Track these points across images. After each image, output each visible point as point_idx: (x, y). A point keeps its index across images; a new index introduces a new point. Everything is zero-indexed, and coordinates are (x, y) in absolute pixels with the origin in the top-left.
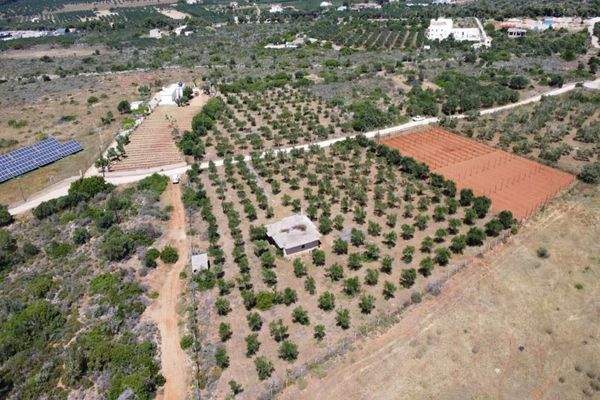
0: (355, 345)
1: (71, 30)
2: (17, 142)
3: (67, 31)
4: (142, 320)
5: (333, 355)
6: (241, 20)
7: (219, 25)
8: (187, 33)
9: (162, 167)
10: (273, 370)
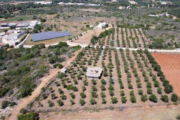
0: (80, 111)
1: (102, 5)
2: (61, 30)
3: (101, 5)
4: (40, 79)
5: (72, 111)
6: (150, 6)
7: (143, 7)
8: (130, 8)
9: (83, 44)
10: (54, 106)
